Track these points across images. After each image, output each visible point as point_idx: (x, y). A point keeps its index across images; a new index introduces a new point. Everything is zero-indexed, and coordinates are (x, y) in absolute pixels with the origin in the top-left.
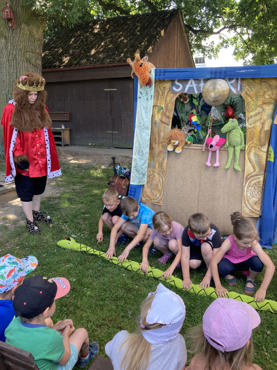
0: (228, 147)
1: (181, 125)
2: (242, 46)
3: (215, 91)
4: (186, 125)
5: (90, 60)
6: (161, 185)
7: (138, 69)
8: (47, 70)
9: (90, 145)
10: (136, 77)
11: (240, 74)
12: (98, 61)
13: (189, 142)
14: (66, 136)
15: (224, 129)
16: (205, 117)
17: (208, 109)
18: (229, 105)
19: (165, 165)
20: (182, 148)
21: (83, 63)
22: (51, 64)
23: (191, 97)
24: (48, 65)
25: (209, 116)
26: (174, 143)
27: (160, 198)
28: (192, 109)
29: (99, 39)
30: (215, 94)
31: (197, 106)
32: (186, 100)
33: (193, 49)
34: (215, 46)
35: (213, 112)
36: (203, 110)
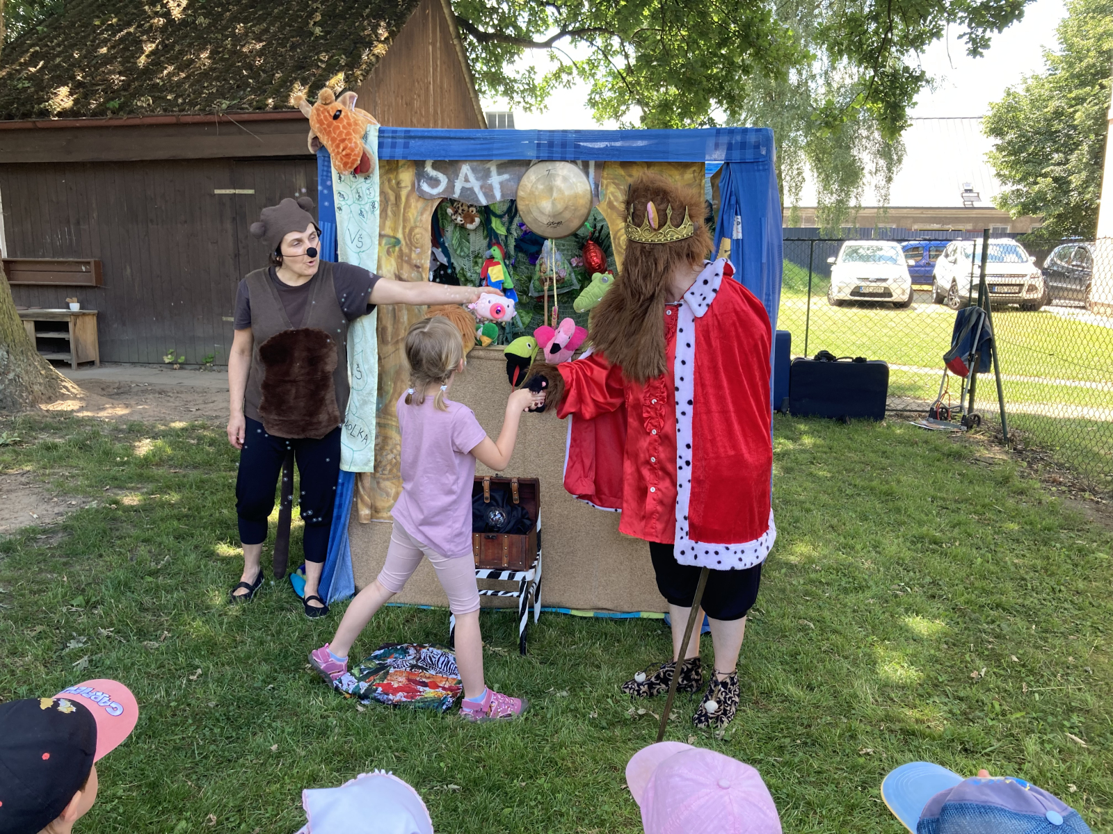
2: (610, 86)
3: (552, 195)
5: (164, 98)
7: (329, 126)
8: (17, 123)
9: (167, 361)
10: (322, 148)
12: (193, 104)
13: (486, 341)
14: (85, 334)
15: (582, 302)
16: (526, 270)
17: (533, 249)
18: (591, 239)
21: (142, 107)
22: (28, 107)
23: (486, 212)
24: (17, 108)
25: (537, 268)
28: (490, 246)
29: (194, 38)
30: (553, 204)
31: (503, 238)
32: (472, 221)
33: (480, 84)
34: (538, 80)
35: (548, 258)
36: (521, 250)
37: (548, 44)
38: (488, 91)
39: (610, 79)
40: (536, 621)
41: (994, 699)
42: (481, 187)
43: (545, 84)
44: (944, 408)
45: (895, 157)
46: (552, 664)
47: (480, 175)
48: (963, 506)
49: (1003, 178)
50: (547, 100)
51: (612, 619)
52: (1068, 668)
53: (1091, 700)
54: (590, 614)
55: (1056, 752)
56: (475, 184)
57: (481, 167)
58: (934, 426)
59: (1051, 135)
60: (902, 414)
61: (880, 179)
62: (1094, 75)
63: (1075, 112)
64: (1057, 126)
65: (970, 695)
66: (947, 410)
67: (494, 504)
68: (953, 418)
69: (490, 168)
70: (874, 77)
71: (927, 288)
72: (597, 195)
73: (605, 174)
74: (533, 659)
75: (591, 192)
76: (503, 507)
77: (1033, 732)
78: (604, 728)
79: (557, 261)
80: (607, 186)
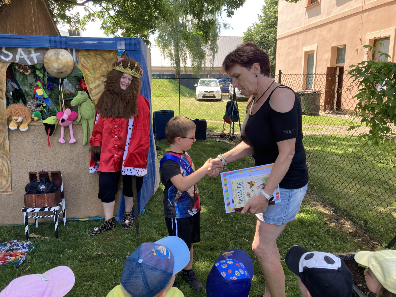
0: (80, 121)
1: (25, 99)
2: (110, 22)
3: (58, 62)
4: (33, 99)
6: (6, 170)
11: (83, 45)
13: (36, 118)
15: (73, 103)
18: (82, 78)
19: (7, 146)
20: (28, 125)
23: (33, 68)
26: (16, 120)
27: (8, 185)
28: (36, 81)
30: (58, 65)
31: (42, 78)
32: (27, 71)
33: (57, 18)
34: (81, 18)
35: (66, 85)
36: (55, 83)
37: (83, 4)
38: (60, 21)
40: (65, 225)
41: (223, 230)
42: (28, 58)
43: (84, 20)
44: (225, 134)
45: (216, 50)
47: (27, 53)
50: (86, 26)
51: (95, 220)
52: (247, 217)
53: (252, 226)
54: (87, 219)
55: (239, 245)
56: (25, 56)
57: (27, 50)
58: (222, 140)
59: (262, 44)
60: (212, 137)
61: (211, 58)
62: (274, 25)
63: (268, 36)
64: (264, 41)
65: (216, 230)
66: (226, 135)
67: (41, 182)
68: (227, 137)
69: (31, 51)
70: (199, 22)
71: (227, 94)
72: (77, 61)
73: (80, 54)
74: (60, 240)
75: (74, 61)
76: (45, 183)
77: (233, 240)
78: (84, 262)
79: (70, 87)
80: (81, 58)
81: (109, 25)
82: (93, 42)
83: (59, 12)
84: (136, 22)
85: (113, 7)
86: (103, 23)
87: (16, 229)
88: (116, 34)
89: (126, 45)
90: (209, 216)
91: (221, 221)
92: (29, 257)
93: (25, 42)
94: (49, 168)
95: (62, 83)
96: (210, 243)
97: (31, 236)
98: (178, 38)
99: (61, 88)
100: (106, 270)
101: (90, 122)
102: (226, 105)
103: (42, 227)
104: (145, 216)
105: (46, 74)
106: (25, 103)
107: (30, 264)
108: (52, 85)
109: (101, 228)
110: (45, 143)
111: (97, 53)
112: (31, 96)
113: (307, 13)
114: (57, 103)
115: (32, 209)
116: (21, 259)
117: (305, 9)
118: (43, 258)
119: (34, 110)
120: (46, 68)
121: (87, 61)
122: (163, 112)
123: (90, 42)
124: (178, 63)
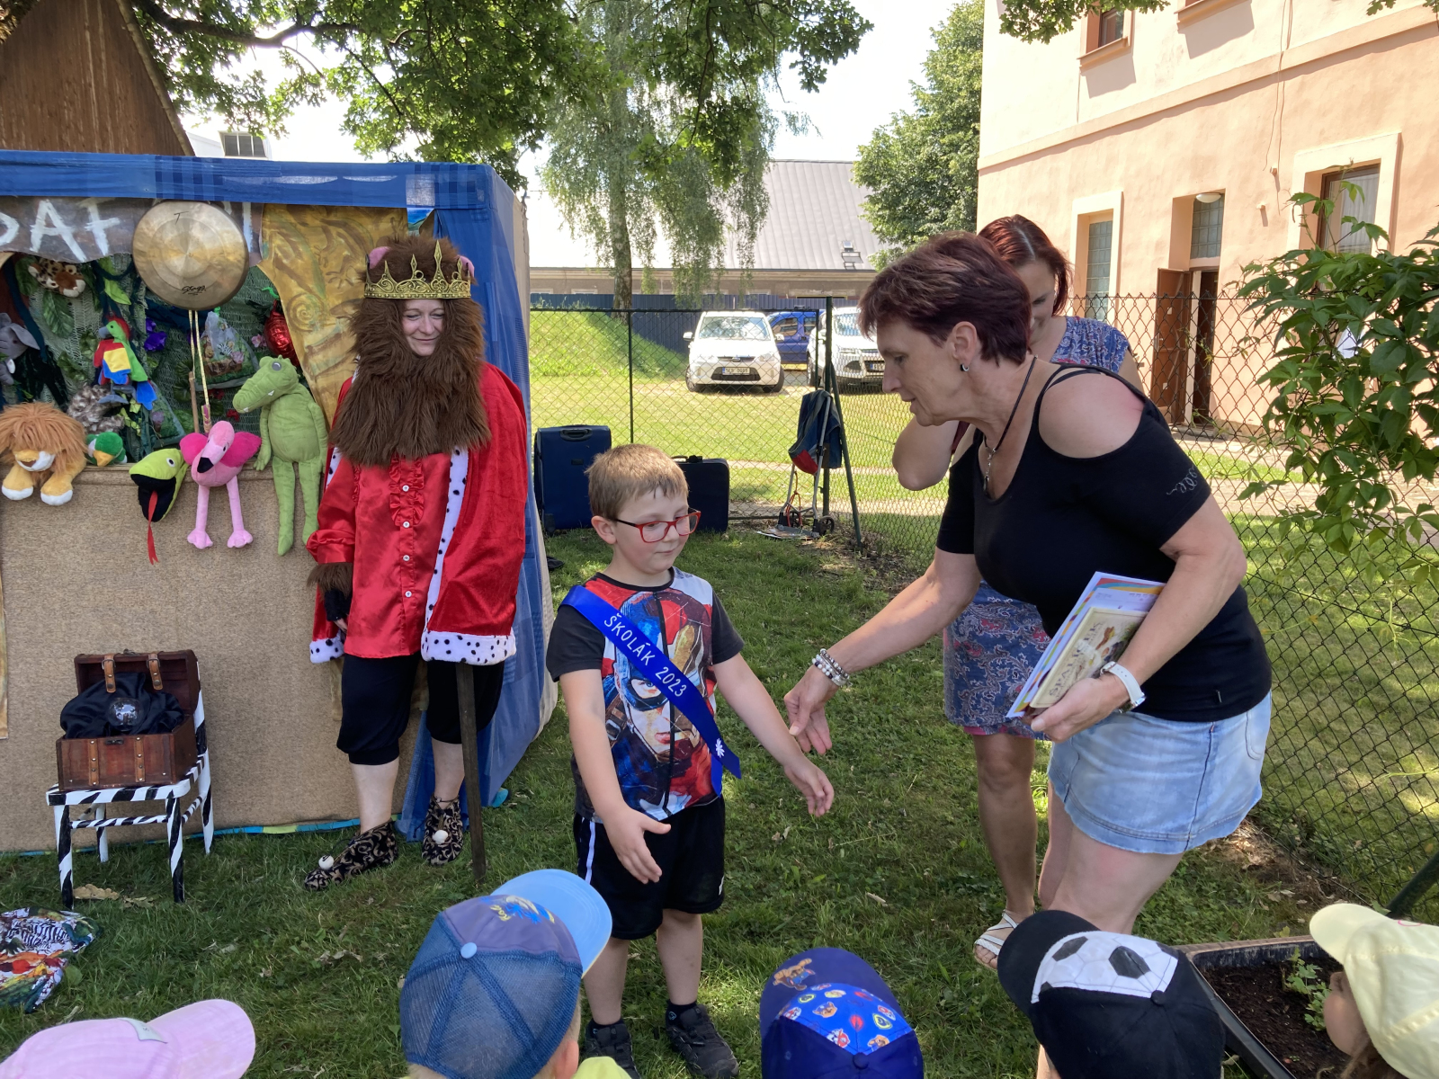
1: (64, 387)
2: (374, 105)
3: (186, 250)
4: (92, 385)
11: (278, 189)
13: (103, 458)
18: (277, 310)
20: (76, 482)
23: (95, 272)
26: (30, 464)
28: (105, 321)
30: (187, 262)
31: (127, 309)
32: (72, 285)
33: (180, 92)
34: (270, 91)
35: (215, 336)
36: (174, 326)
37: (276, 41)
38: (193, 103)
39: (375, 96)
40: (208, 851)
41: (795, 864)
42: (75, 236)
43: (281, 98)
44: (794, 512)
45: (758, 209)
46: (219, 907)
47: (71, 217)
48: (798, 630)
49: (883, 236)
50: (286, 121)
51: (320, 833)
52: (881, 812)
53: (898, 847)
54: (292, 829)
55: (852, 918)
56: (63, 230)
57: (71, 205)
58: (784, 535)
59: (926, 186)
60: (750, 522)
61: (742, 236)
62: (967, 118)
63: (948, 161)
64: (933, 176)
65: (768, 863)
66: (798, 514)
67: (123, 693)
68: (805, 524)
69: (85, 209)
70: (699, 108)
71: (803, 367)
72: (257, 249)
73: (267, 220)
74: (191, 906)
75: (246, 246)
76: (137, 697)
77: (830, 897)
78: (280, 988)
79: (229, 340)
80: (271, 237)
81: (374, 117)
82: (318, 180)
83: (187, 71)
84: (473, 105)
85: (387, 52)
86: (351, 111)
87: (25, 866)
88: (396, 149)
89: (437, 188)
90: (742, 811)
91: (787, 830)
92: (76, 973)
93: (62, 177)
94: (149, 642)
95: (202, 328)
96: (748, 910)
97: (82, 892)
98: (622, 165)
99: (196, 348)
100: (362, 1018)
101: (303, 470)
102: (798, 406)
103: (122, 861)
104: (506, 816)
105: (142, 292)
106: (62, 400)
107: (78, 998)
108: (162, 335)
109: (343, 861)
110: (136, 549)
111: (332, 218)
112: (87, 377)
113: (1084, 79)
114: (180, 397)
115: (87, 794)
116: (45, 982)
117: (1078, 64)
118: (127, 977)
119: (94, 428)
120: (141, 273)
121: (295, 249)
122: (570, 433)
123: (306, 180)
124: (622, 255)
